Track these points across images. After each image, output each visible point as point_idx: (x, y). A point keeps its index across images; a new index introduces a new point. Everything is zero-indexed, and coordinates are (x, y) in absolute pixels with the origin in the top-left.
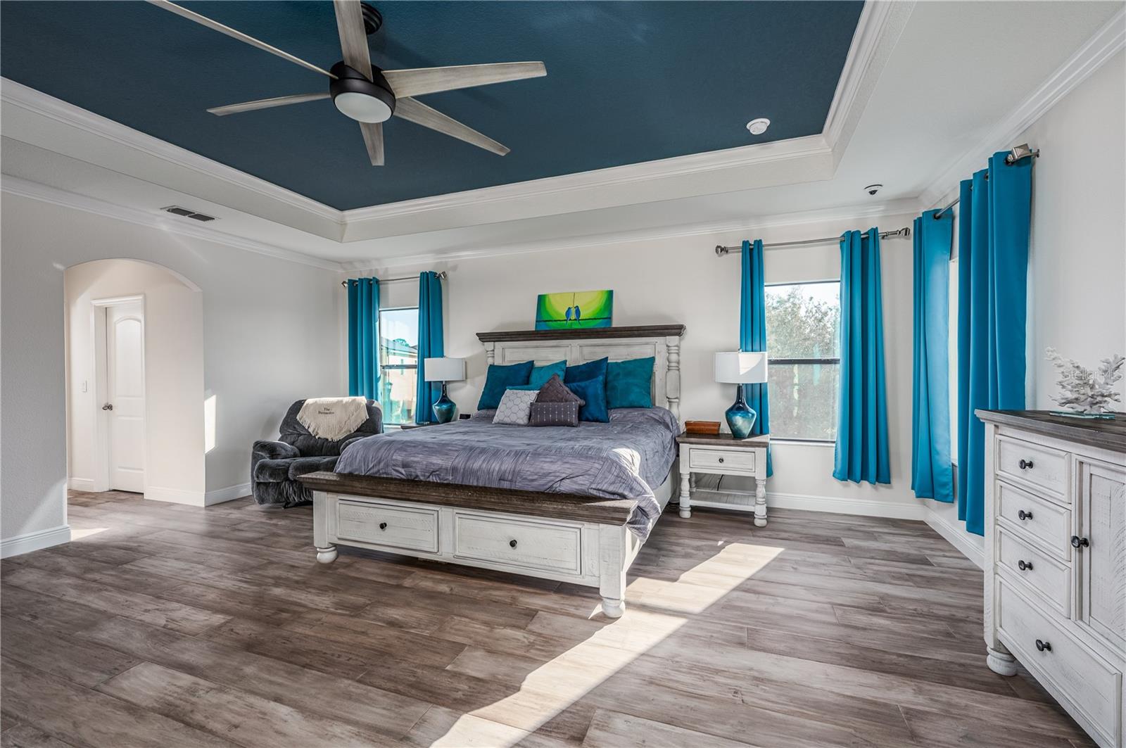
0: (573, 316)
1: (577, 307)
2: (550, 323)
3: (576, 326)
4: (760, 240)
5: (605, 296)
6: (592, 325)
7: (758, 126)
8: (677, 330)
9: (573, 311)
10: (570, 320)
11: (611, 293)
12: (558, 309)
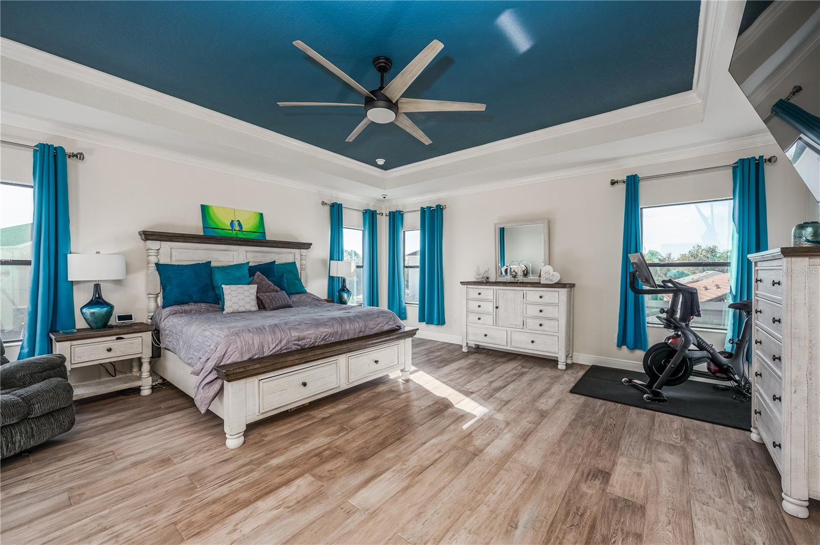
0: (237, 228)
1: (239, 220)
2: (218, 230)
3: (241, 235)
4: (342, 204)
5: (258, 217)
6: (252, 236)
7: (381, 162)
8: (307, 246)
9: (236, 223)
10: (235, 230)
11: (261, 215)
12: (223, 220)
